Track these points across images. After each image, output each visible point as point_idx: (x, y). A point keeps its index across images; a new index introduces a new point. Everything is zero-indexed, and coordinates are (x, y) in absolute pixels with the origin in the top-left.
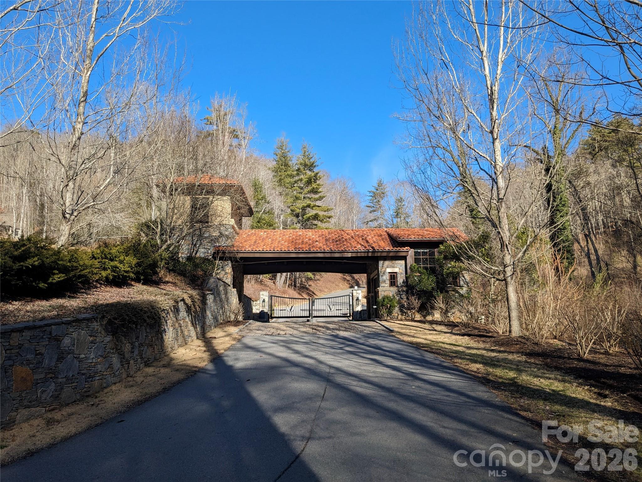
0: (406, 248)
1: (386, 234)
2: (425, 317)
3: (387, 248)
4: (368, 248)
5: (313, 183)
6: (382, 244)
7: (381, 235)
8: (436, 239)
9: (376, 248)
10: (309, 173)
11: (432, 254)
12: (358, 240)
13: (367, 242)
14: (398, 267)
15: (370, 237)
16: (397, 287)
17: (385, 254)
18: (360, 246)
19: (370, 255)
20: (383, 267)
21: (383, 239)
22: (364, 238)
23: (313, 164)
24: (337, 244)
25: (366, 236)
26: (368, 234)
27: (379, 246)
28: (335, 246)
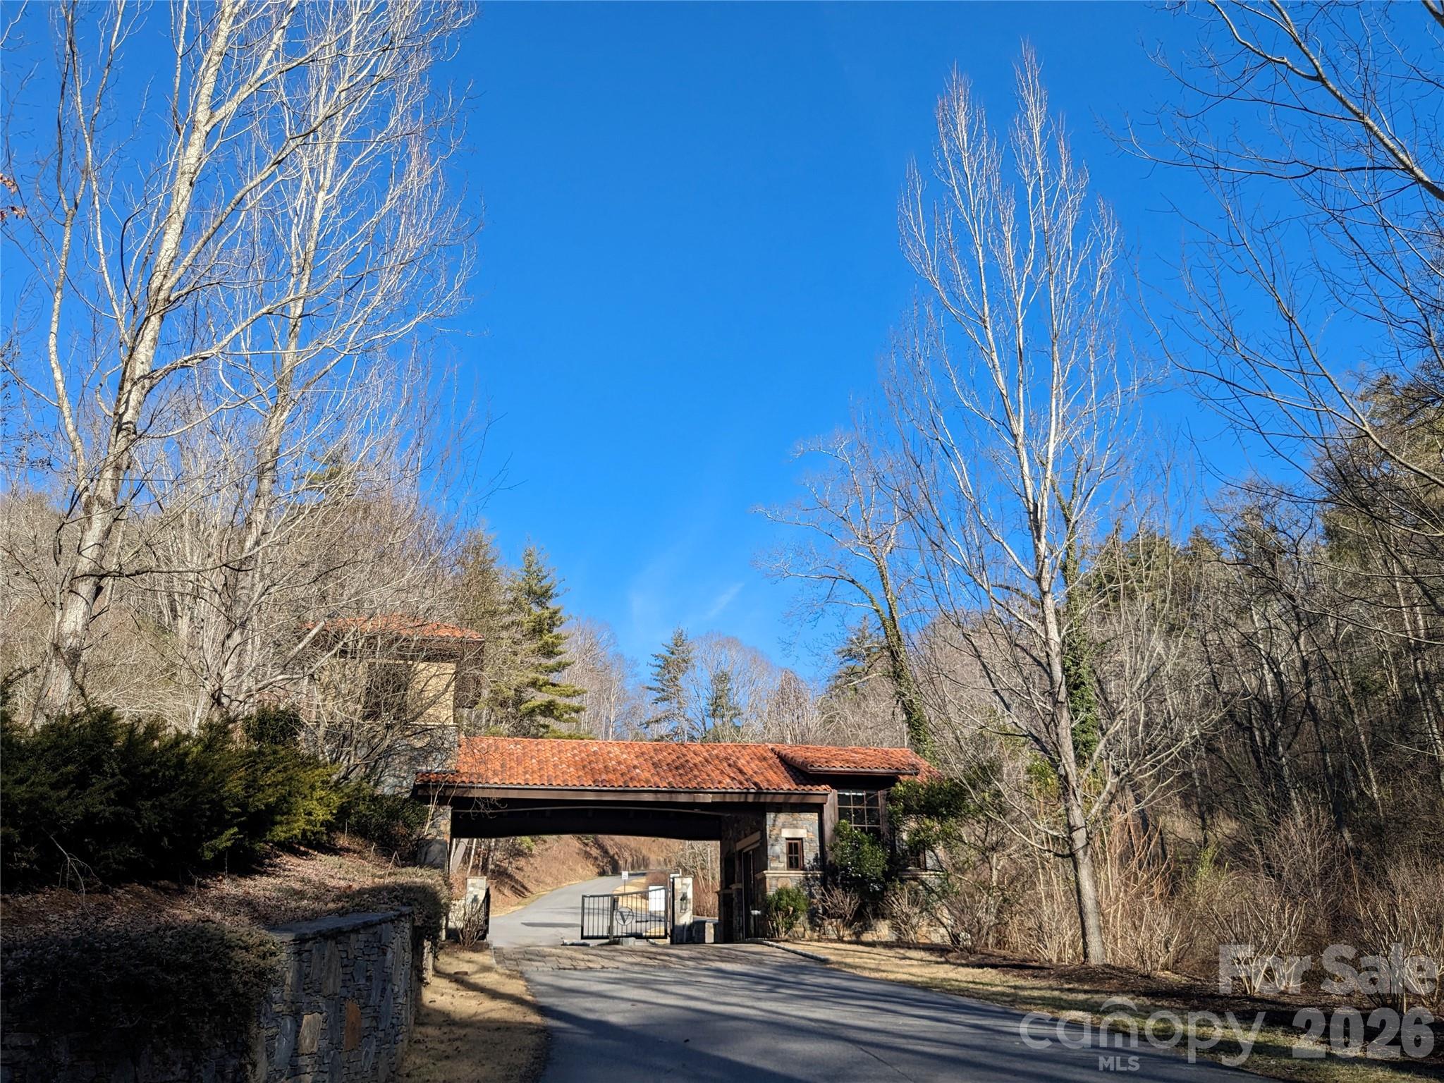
0: (823, 786)
1: (772, 755)
2: (858, 934)
3: (786, 787)
4: (746, 784)
5: (545, 632)
6: (771, 775)
7: (765, 759)
8: (882, 770)
9: (764, 785)
10: (536, 610)
11: (874, 801)
12: (721, 767)
13: (741, 771)
14: (804, 828)
15: (743, 761)
16: (804, 869)
17: (780, 799)
18: (728, 780)
19: (750, 799)
20: (774, 825)
21: (771, 767)
22: (731, 762)
23: (547, 591)
24: (680, 775)
25: (734, 758)
26: (738, 755)
27: (768, 781)
28: (678, 778)
